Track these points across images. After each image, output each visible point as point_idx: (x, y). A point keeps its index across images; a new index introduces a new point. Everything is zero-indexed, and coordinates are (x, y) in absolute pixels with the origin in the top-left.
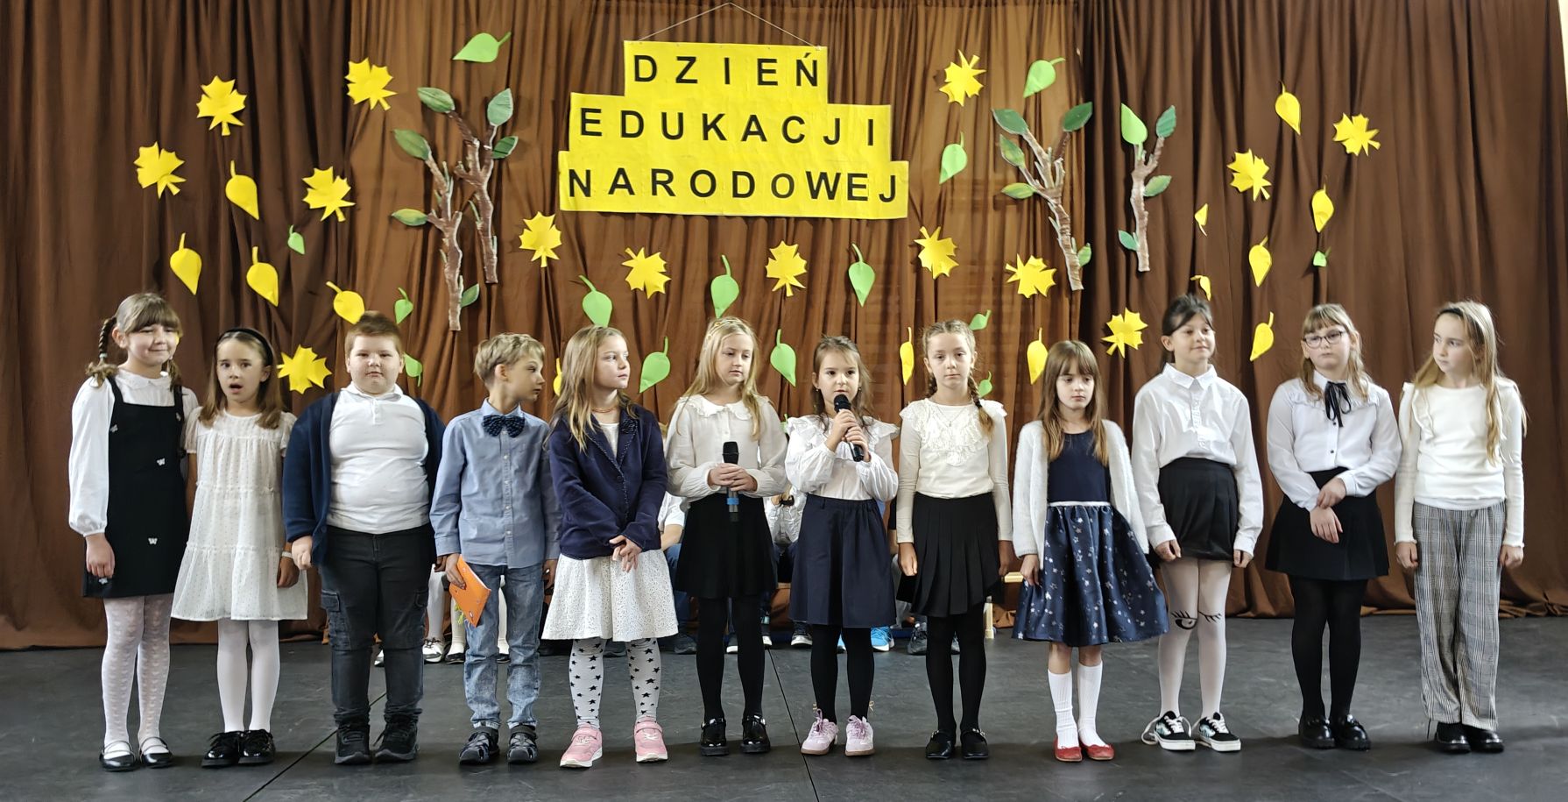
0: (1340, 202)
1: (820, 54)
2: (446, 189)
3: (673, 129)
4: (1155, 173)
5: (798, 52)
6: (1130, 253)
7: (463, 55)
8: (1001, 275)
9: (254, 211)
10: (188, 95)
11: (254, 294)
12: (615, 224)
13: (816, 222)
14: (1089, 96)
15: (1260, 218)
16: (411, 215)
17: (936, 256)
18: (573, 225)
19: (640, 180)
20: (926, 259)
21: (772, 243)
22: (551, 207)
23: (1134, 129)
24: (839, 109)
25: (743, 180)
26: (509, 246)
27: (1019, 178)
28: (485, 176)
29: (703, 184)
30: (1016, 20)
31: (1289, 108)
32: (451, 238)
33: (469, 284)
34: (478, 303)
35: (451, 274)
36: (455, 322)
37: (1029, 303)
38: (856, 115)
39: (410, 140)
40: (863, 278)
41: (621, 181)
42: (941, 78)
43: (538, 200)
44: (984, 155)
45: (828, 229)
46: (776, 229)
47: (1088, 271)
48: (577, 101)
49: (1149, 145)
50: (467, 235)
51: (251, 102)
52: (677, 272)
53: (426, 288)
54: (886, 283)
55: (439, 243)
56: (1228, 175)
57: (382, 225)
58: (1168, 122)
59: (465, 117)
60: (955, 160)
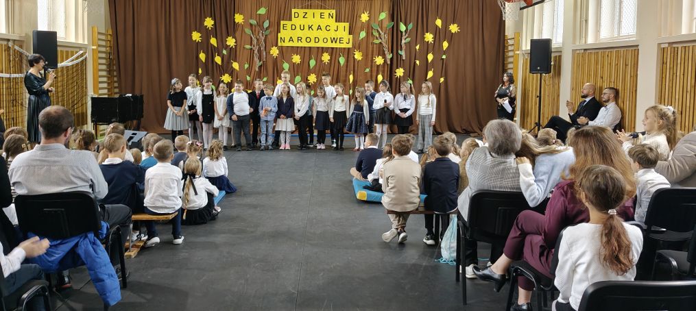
0: (450, 43)
1: (334, 12)
2: (255, 41)
3: (302, 28)
4: (407, 37)
5: (329, 11)
6: (401, 55)
7: (258, 13)
8: (372, 60)
9: (216, 46)
10: (202, 21)
11: (216, 63)
12: (289, 49)
13: (333, 48)
14: (393, 21)
15: (431, 48)
16: (248, 47)
17: (358, 56)
18: (281, 49)
19: (295, 39)
20: (356, 57)
21: (323, 52)
22: (277, 45)
23: (403, 28)
24: (337, 24)
25: (317, 39)
26: (268, 53)
27: (377, 39)
28: (263, 38)
29: (308, 40)
30: (377, 5)
31: (439, 22)
32: (256, 52)
33: (260, 61)
34: (261, 66)
35: (256, 59)
36: (257, 69)
37: (378, 66)
38: (341, 25)
39: (248, 31)
40: (342, 60)
41: (291, 39)
42: (360, 17)
43: (274, 44)
44: (369, 34)
45: (335, 50)
46: (323, 50)
47: (392, 59)
48: (282, 22)
49: (406, 31)
50: (259, 51)
51: (215, 22)
52: (303, 59)
53: (251, 62)
54: (347, 61)
55: (253, 53)
56: (424, 38)
57: (242, 48)
58: (410, 26)
59: (259, 26)
60: (363, 34)
